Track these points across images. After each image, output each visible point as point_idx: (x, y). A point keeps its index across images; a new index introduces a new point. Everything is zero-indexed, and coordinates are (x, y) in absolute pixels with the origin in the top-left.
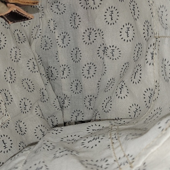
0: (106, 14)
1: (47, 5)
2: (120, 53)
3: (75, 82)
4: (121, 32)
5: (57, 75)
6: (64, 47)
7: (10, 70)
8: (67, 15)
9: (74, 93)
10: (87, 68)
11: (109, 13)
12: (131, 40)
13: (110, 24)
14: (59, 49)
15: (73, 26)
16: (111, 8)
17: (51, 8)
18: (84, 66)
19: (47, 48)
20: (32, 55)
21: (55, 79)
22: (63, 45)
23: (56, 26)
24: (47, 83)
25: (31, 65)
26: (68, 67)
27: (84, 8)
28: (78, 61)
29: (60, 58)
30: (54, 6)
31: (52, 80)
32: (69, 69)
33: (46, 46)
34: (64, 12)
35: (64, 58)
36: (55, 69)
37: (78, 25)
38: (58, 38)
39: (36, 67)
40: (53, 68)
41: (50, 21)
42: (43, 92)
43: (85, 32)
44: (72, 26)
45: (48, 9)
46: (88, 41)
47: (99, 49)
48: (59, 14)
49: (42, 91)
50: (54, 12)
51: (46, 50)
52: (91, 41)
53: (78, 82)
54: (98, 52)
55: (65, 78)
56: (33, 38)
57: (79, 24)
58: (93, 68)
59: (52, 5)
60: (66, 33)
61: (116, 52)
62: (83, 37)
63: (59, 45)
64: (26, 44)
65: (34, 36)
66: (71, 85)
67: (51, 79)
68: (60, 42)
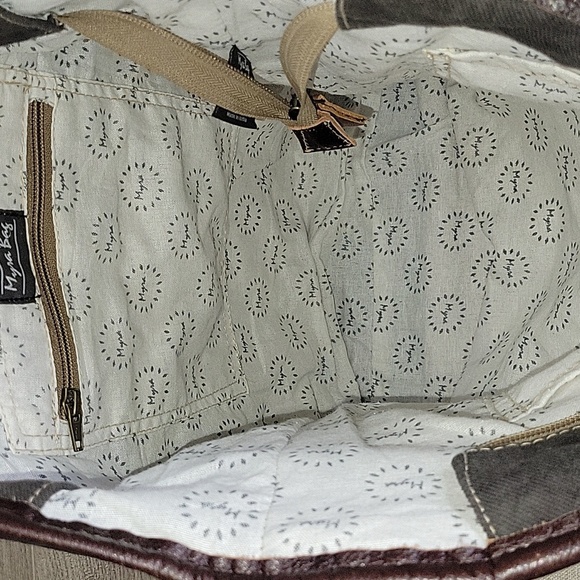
0: (501, 178)
1: (361, 152)
2: (526, 268)
3: (408, 341)
4: (533, 219)
5: (363, 322)
6: (389, 253)
7: (259, 285)
8: (408, 179)
9: (403, 369)
10: (442, 306)
11: (509, 175)
12: (556, 239)
13: (510, 200)
14: (378, 257)
15: (418, 205)
16: (514, 164)
17: (372, 158)
18: (436, 302)
19: (346, 253)
20: (311, 262)
21: (357, 331)
22: (389, 248)
23: (377, 203)
24: (336, 339)
25: (305, 287)
26: (393, 303)
27: (450, 163)
28: (421, 289)
29: (376, 280)
30: (380, 154)
31: (349, 333)
32: (396, 308)
33: (345, 249)
34: (401, 170)
35: (386, 278)
36: (360, 305)
37: (432, 203)
38: (378, 231)
39: (316, 293)
40: (355, 302)
41: (363, 189)
42: (323, 358)
43: (447, 219)
44: (415, 203)
45: (363, 161)
46: (451, 243)
47: (475, 264)
48: (387, 173)
49: (323, 354)
50: (376, 168)
51: (344, 257)
52: (460, 242)
53: (415, 342)
54: (473, 271)
55: (384, 329)
56: (318, 224)
57: (434, 200)
58: (456, 307)
59: (375, 152)
60: (399, 220)
61: (518, 267)
62: (441, 232)
63: (379, 248)
64: (301, 235)
65: (320, 219)
66: (397, 350)
67: (346, 331)
68: (382, 240)
